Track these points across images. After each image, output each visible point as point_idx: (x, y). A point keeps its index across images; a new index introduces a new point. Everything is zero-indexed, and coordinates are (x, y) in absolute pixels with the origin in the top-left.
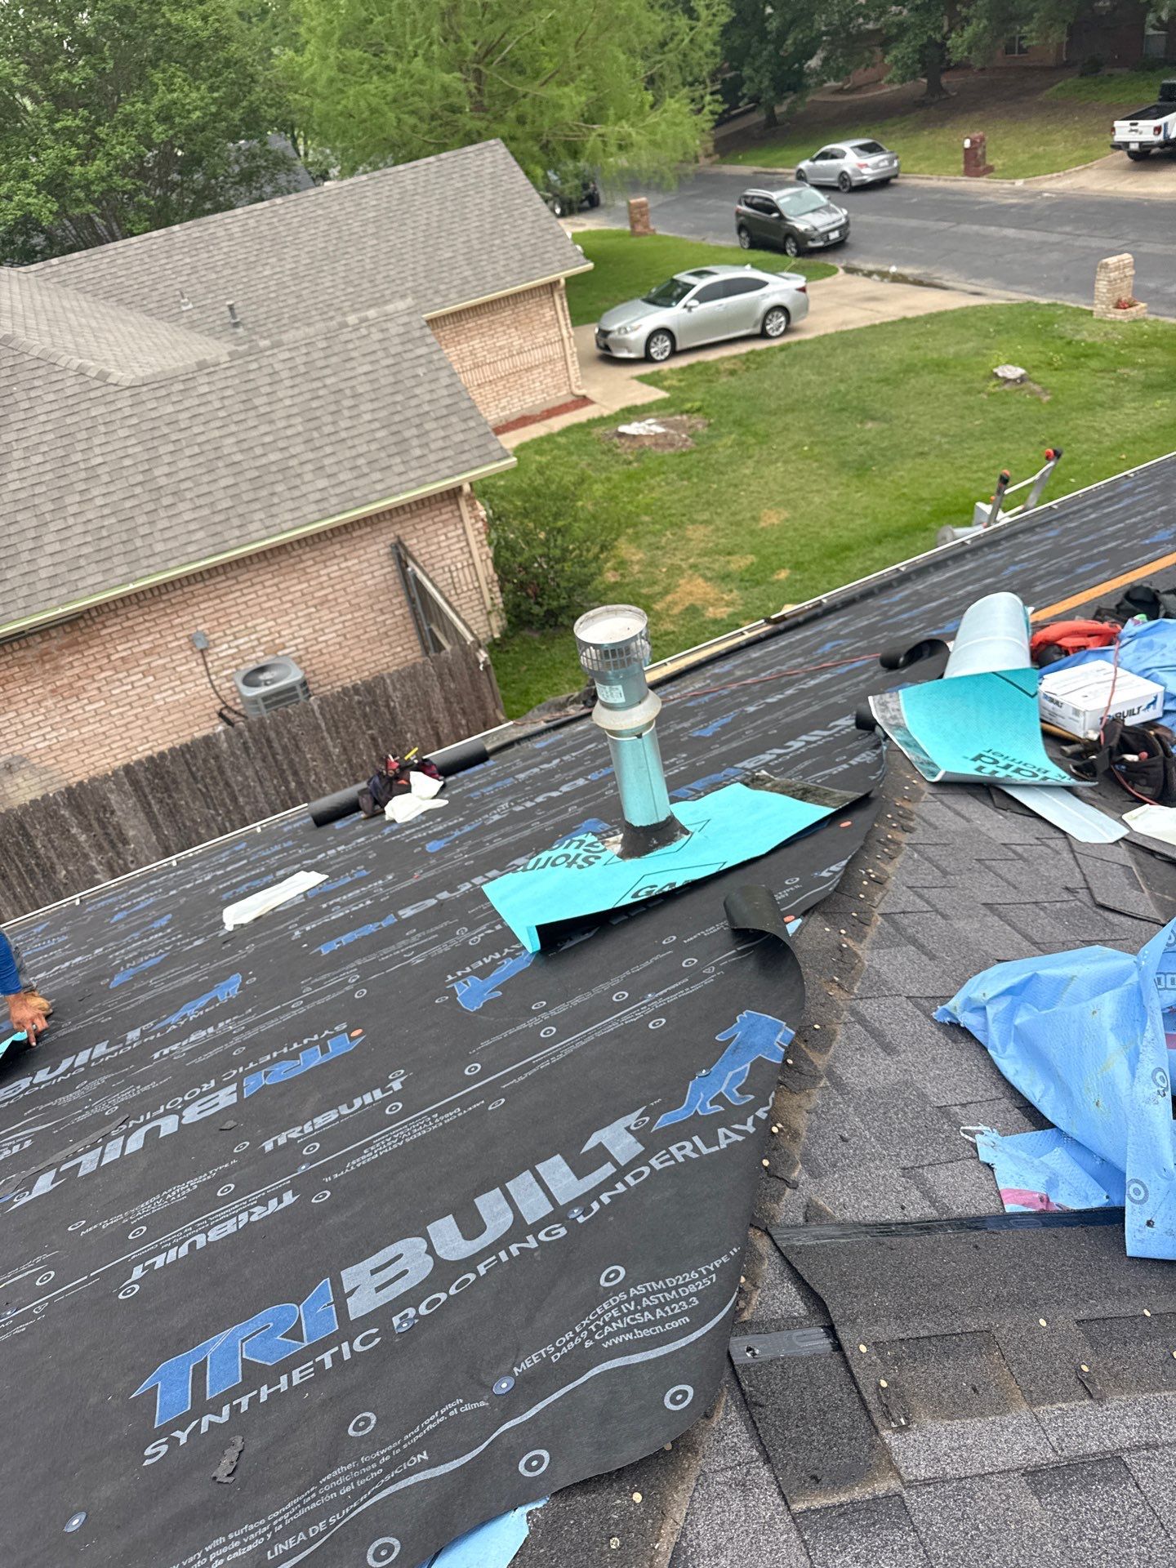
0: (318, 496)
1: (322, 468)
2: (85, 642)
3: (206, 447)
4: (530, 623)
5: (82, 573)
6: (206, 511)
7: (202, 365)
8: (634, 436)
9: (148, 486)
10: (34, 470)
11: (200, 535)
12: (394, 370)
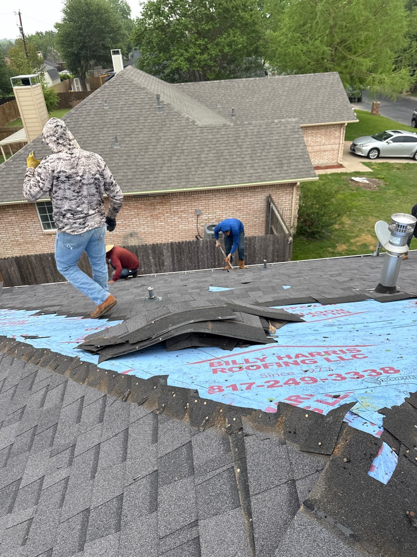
0: (249, 175)
1: (253, 166)
2: (165, 203)
3: (219, 151)
4: (304, 234)
5: (171, 181)
6: (213, 172)
7: (225, 125)
8: (357, 182)
9: (198, 160)
10: (166, 146)
11: (210, 179)
12: (285, 140)
